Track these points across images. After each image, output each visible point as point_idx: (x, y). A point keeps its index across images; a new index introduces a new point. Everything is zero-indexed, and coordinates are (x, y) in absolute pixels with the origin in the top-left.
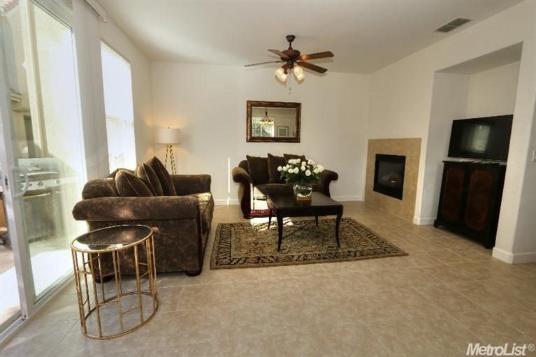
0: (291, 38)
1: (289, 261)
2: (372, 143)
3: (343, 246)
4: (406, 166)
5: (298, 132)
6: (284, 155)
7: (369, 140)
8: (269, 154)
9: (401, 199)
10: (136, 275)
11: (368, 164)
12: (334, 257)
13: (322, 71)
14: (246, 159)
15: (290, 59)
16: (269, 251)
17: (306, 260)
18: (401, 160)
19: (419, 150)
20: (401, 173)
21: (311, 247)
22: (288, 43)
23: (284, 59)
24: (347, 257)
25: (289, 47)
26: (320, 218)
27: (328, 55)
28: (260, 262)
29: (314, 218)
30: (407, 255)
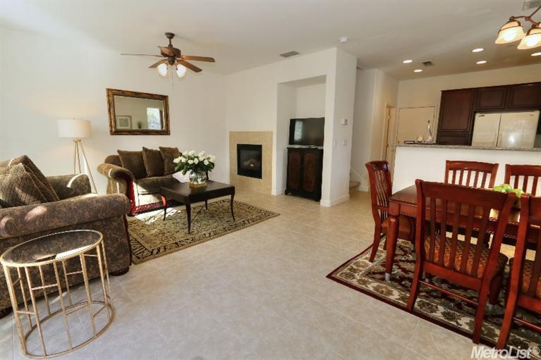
0: (171, 36)
1: (203, 239)
2: (232, 135)
3: (237, 218)
4: (263, 154)
5: (167, 125)
6: (160, 148)
7: (230, 132)
8: (143, 148)
9: (261, 178)
10: (100, 277)
11: (230, 153)
12: (235, 227)
13: (197, 70)
14: (117, 154)
15: (173, 56)
16: (180, 236)
17: (217, 234)
18: (258, 148)
19: (272, 140)
20: (259, 158)
21: (213, 225)
22: (168, 40)
23: (164, 54)
24: (244, 225)
25: (169, 43)
26: (210, 201)
27: (212, 60)
28: (178, 245)
29: (204, 203)
30: (279, 215)
